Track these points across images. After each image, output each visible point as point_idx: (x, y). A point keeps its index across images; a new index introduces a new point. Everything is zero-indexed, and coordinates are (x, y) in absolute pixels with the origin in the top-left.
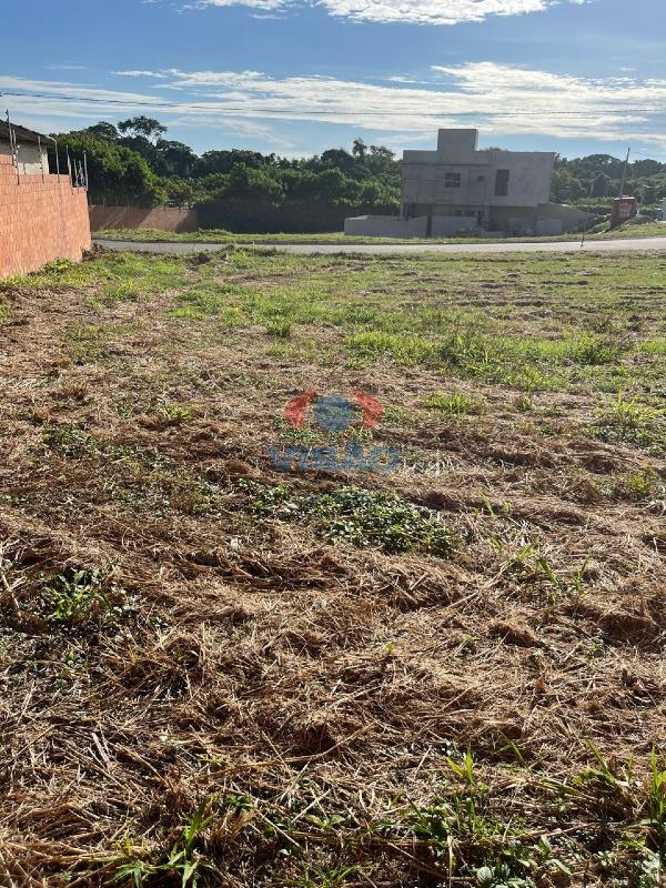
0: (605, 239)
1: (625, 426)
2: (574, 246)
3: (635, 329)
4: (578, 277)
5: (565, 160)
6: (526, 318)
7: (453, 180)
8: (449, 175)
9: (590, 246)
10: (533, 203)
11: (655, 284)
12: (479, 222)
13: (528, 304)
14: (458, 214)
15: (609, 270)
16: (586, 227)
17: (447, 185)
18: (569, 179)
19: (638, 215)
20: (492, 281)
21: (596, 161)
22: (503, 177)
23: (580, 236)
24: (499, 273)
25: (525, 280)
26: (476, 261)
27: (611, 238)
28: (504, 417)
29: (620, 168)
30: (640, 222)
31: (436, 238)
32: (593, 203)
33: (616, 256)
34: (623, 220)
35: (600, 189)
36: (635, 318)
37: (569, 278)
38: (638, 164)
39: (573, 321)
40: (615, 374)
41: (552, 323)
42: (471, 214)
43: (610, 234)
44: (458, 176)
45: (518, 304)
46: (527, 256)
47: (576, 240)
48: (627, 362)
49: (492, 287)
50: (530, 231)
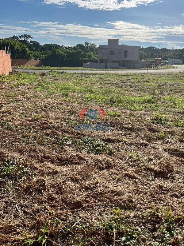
0: (153, 69)
1: (158, 120)
2: (145, 71)
3: (161, 94)
4: (146, 80)
5: (142, 48)
6: (132, 91)
7: (112, 53)
8: (111, 52)
9: (150, 71)
10: (134, 60)
11: (167, 82)
12: (120, 65)
13: (133, 87)
14: (114, 62)
15: (155, 78)
16: (148, 66)
17: (111, 54)
18: (144, 53)
19: (162, 63)
20: (123, 81)
21: (151, 48)
22: (126, 52)
23: (147, 69)
24: (125, 79)
25: (132, 80)
26: (119, 75)
27: (155, 69)
28: (127, 118)
29: (157, 50)
30: (162, 65)
31: (108, 69)
32: (150, 60)
33: (156, 74)
34: (158, 64)
35: (152, 56)
36: (161, 91)
37: (144, 80)
38: (162, 49)
39: (145, 92)
40: (156, 106)
41: (140, 92)
42: (117, 62)
43: (154, 68)
44: (114, 52)
45: (130, 87)
46: (132, 74)
47: (146, 70)
48: (159, 103)
49: (123, 82)
50: (133, 67)
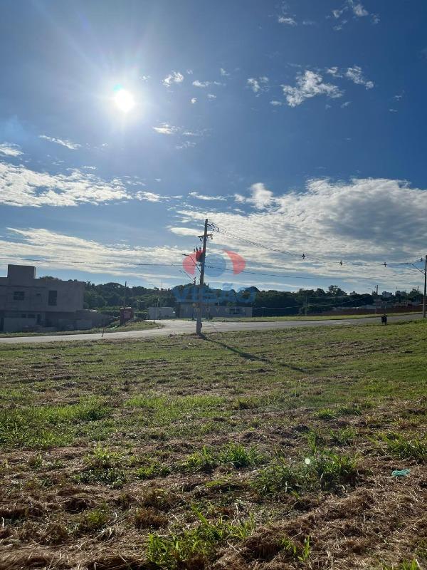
0: (116, 331)
1: (101, 470)
2: (98, 336)
3: (126, 390)
4: (98, 356)
5: (93, 285)
6: (58, 389)
7: (19, 296)
8: (16, 293)
9: (107, 336)
10: (74, 310)
11: (141, 359)
12: (39, 321)
13: (61, 379)
14: (24, 316)
15: (117, 352)
16: (105, 324)
17: (15, 298)
18: (96, 296)
19: (135, 317)
20: (39, 363)
21: (112, 287)
22: (53, 296)
23: (101, 330)
24: (46, 357)
25: (63, 361)
26: (32, 349)
27: (120, 331)
29: (125, 290)
30: (135, 321)
31: (5, 333)
32: (110, 309)
33: (122, 342)
34: (127, 320)
35: (113, 302)
36: (126, 383)
37: (93, 358)
38: (134, 288)
39: (89, 389)
40: (107, 425)
41: (76, 391)
42: (32, 316)
43: (119, 328)
44: (22, 293)
45: (55, 379)
46: (67, 344)
47: (99, 332)
48: (117, 415)
49: (39, 367)
50: (72, 327)
